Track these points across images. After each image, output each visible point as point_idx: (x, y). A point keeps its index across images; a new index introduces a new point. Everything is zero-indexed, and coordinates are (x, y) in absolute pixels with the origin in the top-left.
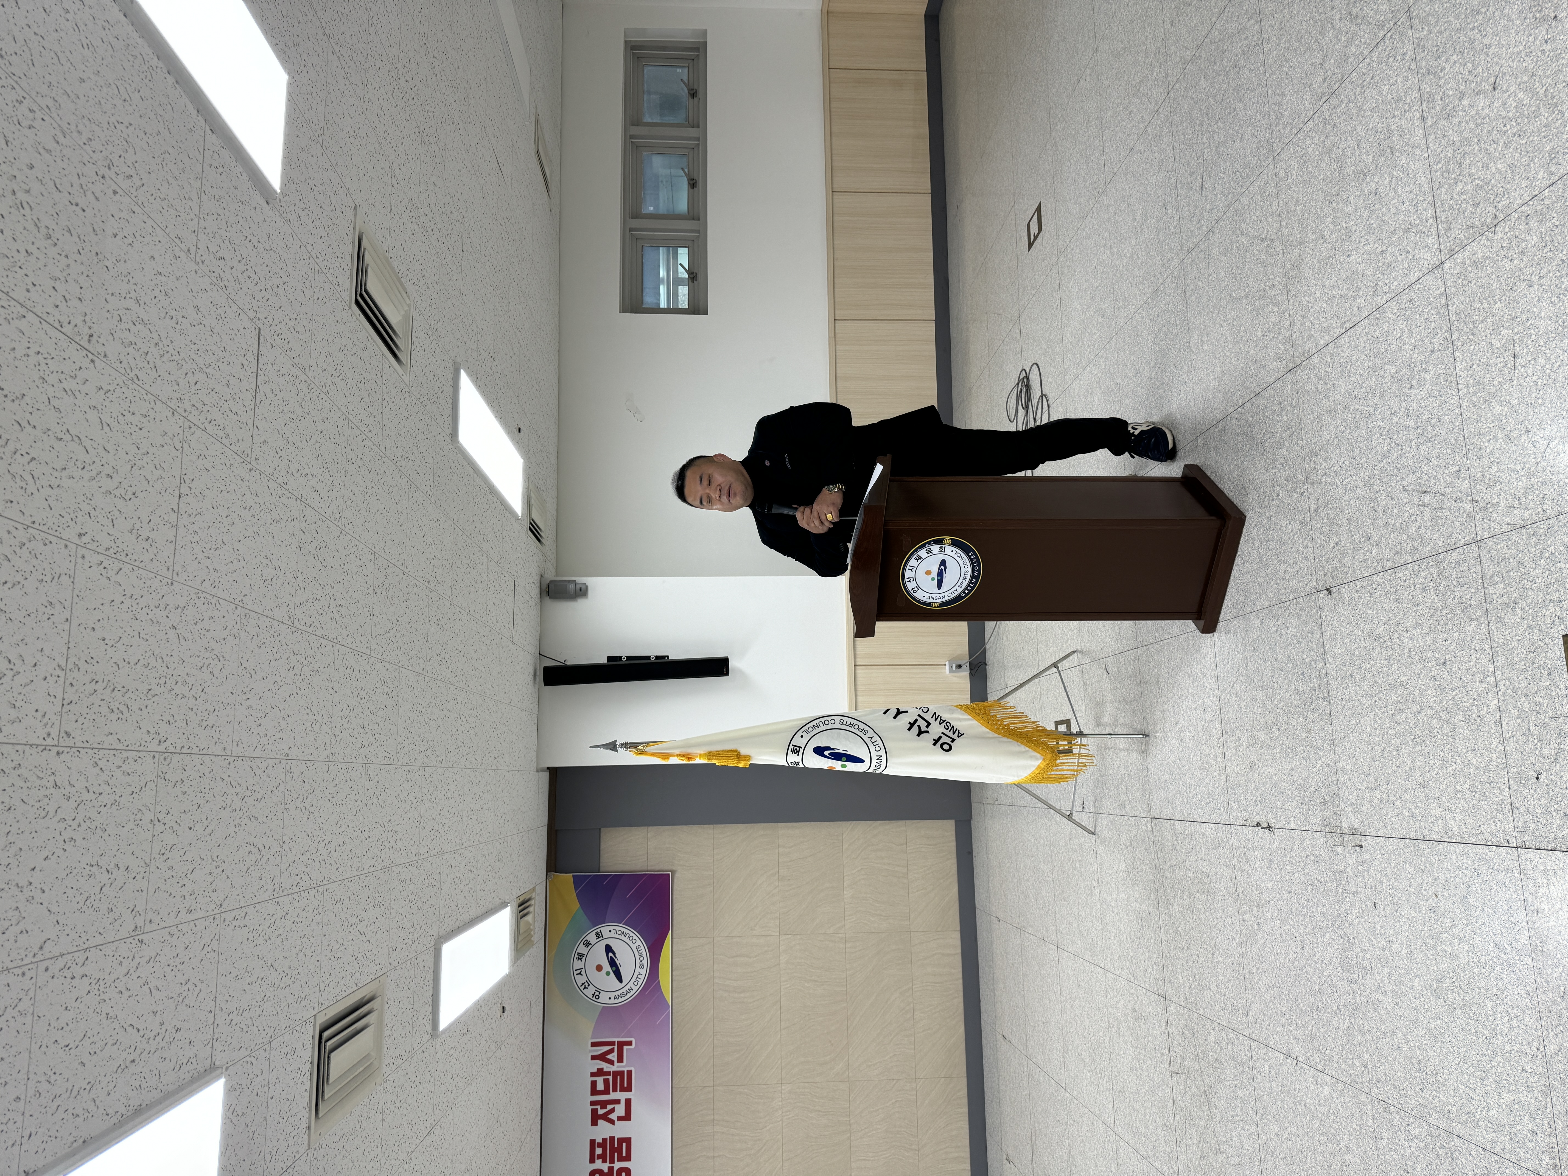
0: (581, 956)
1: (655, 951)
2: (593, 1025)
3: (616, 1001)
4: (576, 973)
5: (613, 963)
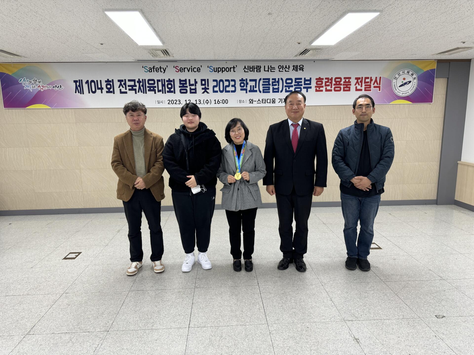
0: (408, 72)
1: (407, 98)
2: (386, 77)
3: (393, 85)
4: (404, 71)
5: (405, 84)
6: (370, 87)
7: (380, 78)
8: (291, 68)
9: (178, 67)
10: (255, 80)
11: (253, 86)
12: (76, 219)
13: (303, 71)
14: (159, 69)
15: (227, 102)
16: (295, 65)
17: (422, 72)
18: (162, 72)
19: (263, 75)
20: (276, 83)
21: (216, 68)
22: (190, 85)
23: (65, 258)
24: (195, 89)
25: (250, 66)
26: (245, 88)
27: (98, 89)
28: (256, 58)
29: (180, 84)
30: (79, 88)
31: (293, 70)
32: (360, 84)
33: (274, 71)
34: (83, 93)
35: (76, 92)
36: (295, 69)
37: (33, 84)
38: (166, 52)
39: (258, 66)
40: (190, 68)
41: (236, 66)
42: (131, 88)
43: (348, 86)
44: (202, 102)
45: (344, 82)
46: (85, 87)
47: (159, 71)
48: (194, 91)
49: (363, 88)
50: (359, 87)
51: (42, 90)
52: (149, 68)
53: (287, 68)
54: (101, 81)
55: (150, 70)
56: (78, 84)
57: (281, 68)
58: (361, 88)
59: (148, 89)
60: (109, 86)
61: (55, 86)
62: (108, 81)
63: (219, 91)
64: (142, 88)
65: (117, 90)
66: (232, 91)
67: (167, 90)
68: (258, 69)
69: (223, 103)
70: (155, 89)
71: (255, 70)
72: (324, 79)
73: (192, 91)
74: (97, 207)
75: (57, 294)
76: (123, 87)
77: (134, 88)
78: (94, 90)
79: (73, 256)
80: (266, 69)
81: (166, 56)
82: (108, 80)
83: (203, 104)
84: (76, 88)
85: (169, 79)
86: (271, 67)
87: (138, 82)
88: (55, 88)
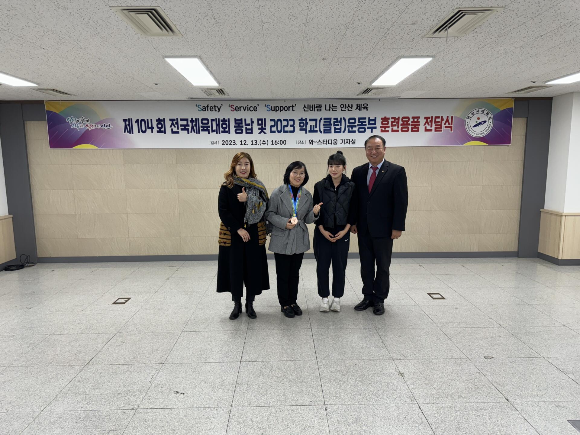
0: (483, 111)
1: (482, 139)
2: (459, 117)
3: (467, 125)
4: (478, 110)
5: (480, 123)
6: (441, 128)
7: (452, 117)
8: (355, 107)
9: (234, 106)
10: (316, 120)
11: (313, 126)
12: (121, 267)
13: (367, 110)
14: (214, 108)
15: (285, 143)
16: (359, 104)
17: (499, 111)
18: (216, 111)
19: (324, 114)
20: (338, 123)
21: (274, 107)
22: (246, 125)
23: (115, 303)
24: (251, 129)
25: (310, 105)
26: (304, 128)
27: (148, 129)
28: (316, 97)
29: (235, 124)
30: (128, 128)
31: (356, 109)
32: (430, 124)
33: (336, 111)
34: (133, 133)
35: (125, 132)
36: (359, 108)
37: (80, 123)
38: (221, 91)
39: (319, 105)
40: (246, 107)
41: (295, 105)
42: (183, 127)
43: (417, 126)
44: (258, 143)
45: (412, 122)
46: (135, 126)
47: (213, 111)
48: (250, 131)
49: (433, 128)
50: (429, 127)
51: (90, 130)
52: (203, 107)
53: (350, 107)
54: (151, 120)
55: (204, 109)
56: (127, 123)
57: (344, 107)
58: (431, 128)
59: (202, 129)
60: (160, 126)
61: (103, 125)
62: (159, 120)
63: (276, 132)
64: (195, 128)
65: (168, 130)
66: (291, 132)
67: (221, 130)
68: (319, 108)
69: (281, 143)
70: (209, 128)
71: (316, 109)
72: (390, 118)
73: (248, 131)
74: (144, 255)
75: (110, 334)
76: (175, 127)
77: (187, 127)
78: (144, 129)
79: (123, 301)
80: (328, 108)
81: (221, 95)
82: (159, 118)
83: (259, 144)
84: (126, 127)
85: (224, 119)
86: (332, 106)
87: (191, 121)
88: (103, 128)
